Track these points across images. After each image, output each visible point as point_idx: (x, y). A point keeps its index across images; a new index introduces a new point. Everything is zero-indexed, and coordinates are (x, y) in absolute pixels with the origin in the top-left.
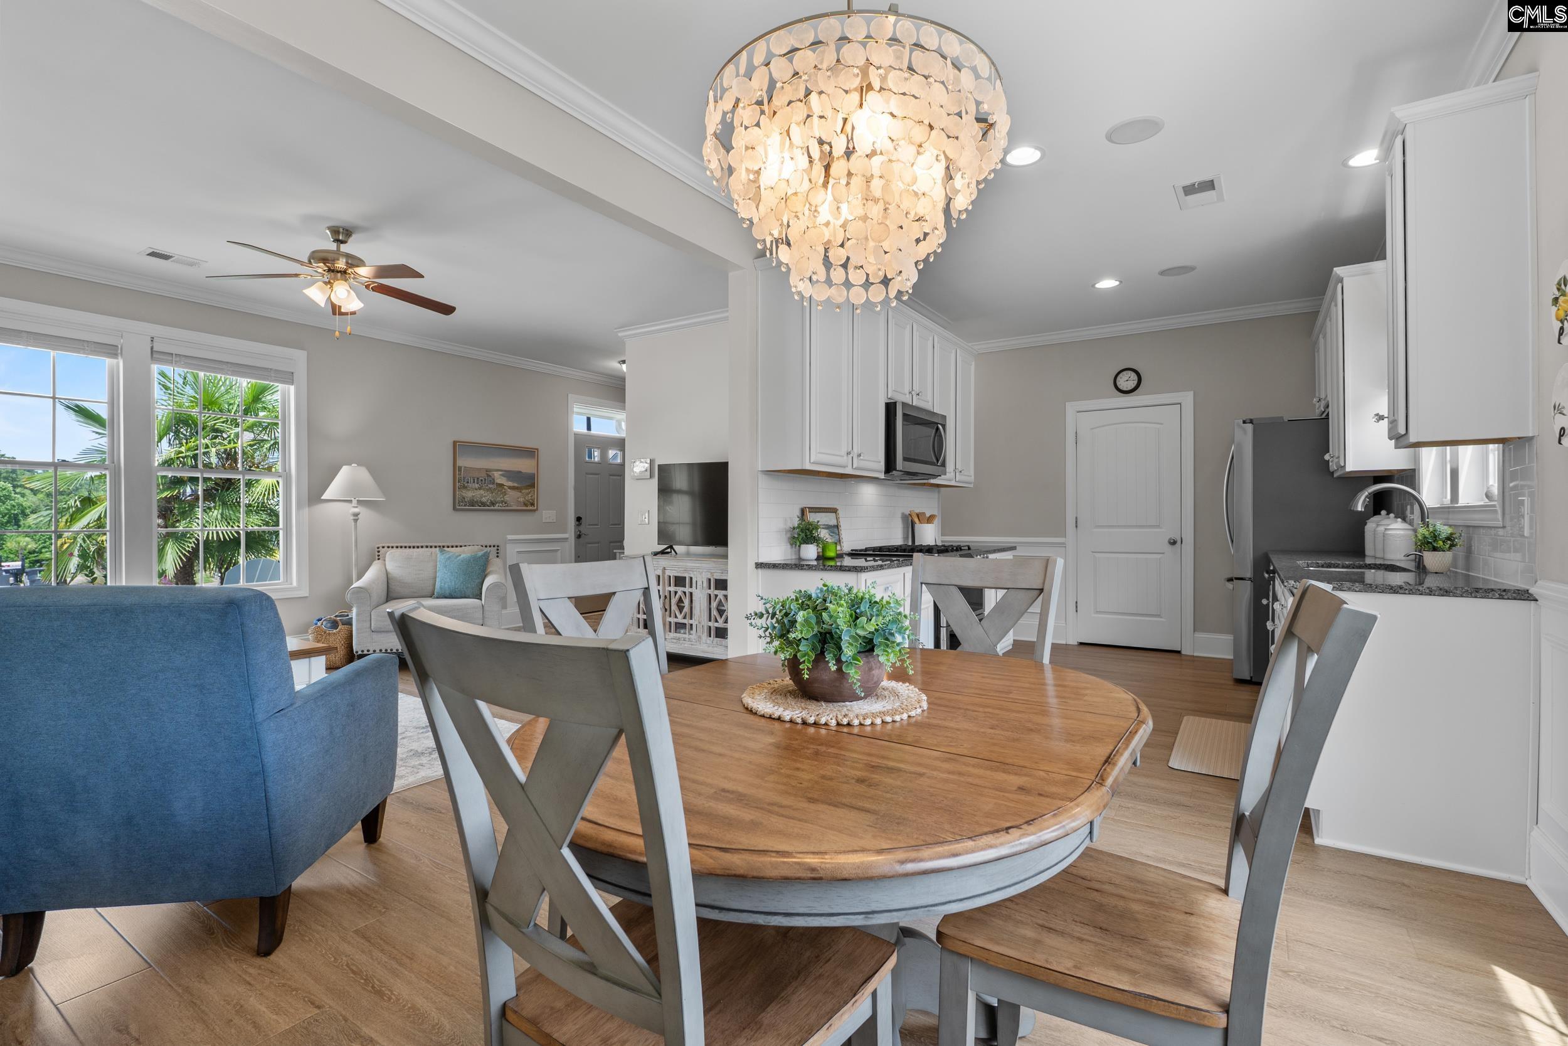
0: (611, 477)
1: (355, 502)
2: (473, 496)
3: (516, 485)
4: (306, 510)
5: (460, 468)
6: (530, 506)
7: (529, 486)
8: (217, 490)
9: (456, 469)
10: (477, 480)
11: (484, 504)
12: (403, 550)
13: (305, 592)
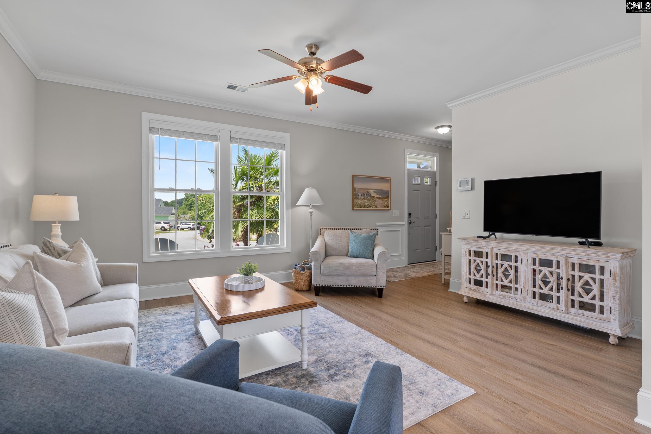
0: (426, 192)
1: (311, 206)
2: (361, 203)
3: (380, 197)
4: (290, 210)
5: (355, 188)
6: (387, 207)
7: (386, 197)
8: (256, 202)
9: (353, 189)
10: (363, 194)
11: (366, 207)
12: (332, 231)
13: (289, 250)
